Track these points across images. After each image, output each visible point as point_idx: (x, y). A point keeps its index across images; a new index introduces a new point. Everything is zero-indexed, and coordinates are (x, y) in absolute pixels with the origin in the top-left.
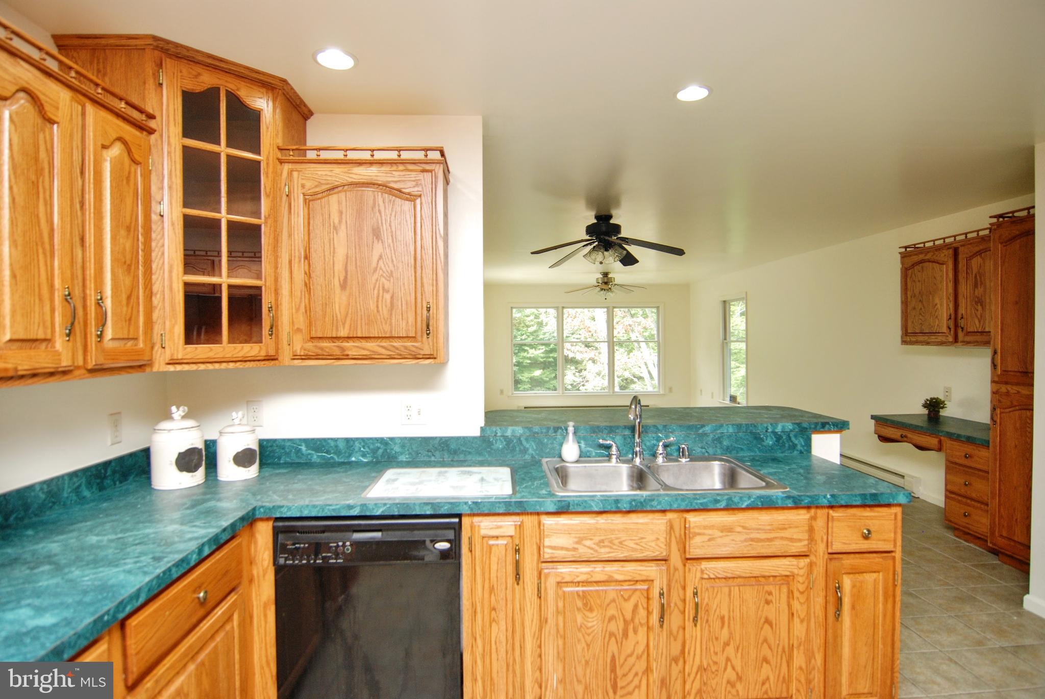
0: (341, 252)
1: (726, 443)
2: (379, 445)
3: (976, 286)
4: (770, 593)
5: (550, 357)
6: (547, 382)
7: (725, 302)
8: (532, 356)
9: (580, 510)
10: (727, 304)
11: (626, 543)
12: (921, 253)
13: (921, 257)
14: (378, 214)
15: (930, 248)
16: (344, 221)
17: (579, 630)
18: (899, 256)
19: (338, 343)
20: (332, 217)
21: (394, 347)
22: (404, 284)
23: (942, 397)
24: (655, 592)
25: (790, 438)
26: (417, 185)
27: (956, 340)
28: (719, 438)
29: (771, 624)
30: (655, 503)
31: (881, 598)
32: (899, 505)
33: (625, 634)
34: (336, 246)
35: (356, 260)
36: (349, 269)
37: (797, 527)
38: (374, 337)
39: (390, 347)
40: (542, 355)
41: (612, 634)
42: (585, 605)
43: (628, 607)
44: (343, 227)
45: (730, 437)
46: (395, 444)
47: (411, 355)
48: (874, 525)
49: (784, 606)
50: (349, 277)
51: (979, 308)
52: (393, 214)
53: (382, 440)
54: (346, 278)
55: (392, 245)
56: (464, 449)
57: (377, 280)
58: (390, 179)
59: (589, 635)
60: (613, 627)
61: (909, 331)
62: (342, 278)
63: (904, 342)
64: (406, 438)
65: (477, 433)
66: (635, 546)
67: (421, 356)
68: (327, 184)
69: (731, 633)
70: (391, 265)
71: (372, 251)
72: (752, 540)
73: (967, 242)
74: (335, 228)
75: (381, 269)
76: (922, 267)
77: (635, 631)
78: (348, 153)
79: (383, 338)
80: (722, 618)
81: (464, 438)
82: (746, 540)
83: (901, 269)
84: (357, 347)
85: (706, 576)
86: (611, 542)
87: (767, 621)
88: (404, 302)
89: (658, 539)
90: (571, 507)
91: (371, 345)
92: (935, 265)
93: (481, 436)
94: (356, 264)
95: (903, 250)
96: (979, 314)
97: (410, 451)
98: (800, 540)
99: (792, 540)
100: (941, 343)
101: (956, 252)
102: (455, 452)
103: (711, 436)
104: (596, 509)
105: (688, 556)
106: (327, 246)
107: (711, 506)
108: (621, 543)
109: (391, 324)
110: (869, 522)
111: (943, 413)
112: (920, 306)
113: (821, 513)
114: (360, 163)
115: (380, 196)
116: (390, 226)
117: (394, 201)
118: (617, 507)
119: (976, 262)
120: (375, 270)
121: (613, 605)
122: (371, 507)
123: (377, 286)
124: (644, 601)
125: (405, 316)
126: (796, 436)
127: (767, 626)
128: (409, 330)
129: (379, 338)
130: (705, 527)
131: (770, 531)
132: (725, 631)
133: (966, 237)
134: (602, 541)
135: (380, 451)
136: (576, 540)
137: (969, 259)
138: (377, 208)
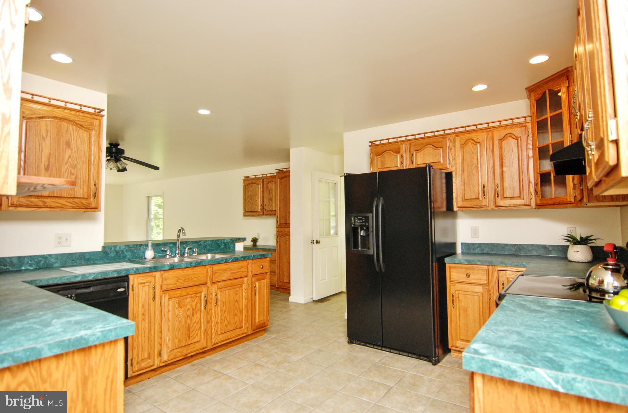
0: (46, 152)
1: (208, 248)
2: (41, 259)
4: (237, 291)
7: (148, 197)
9: (178, 268)
10: (150, 198)
11: (194, 279)
12: (251, 180)
13: (251, 181)
14: (69, 135)
15: (254, 178)
16: (49, 136)
17: (177, 316)
18: (242, 181)
19: (41, 199)
20: (41, 131)
21: (75, 202)
22: (82, 172)
23: (257, 237)
24: (203, 296)
25: (229, 245)
26: (91, 125)
27: (263, 214)
28: (206, 246)
29: (237, 302)
30: (203, 263)
31: (265, 288)
32: (269, 257)
33: (193, 315)
34: (43, 147)
35: (55, 157)
36: (51, 160)
37: (244, 267)
38: (64, 197)
39: (73, 203)
41: (188, 316)
42: (179, 306)
43: (194, 303)
44: (48, 138)
45: (210, 245)
46: (52, 258)
47: (85, 207)
48: (264, 264)
49: (241, 295)
50: (51, 165)
51: (271, 202)
52: (78, 137)
53: (43, 257)
54: (48, 166)
55: (76, 151)
56: (93, 258)
57: (67, 168)
58: (77, 119)
59: (180, 318)
60: (189, 313)
61: (247, 211)
62: (46, 165)
63: (245, 215)
64: (59, 254)
65: (100, 249)
66: (197, 280)
67: (90, 208)
68: (39, 114)
69: (226, 308)
70: (75, 161)
71: (65, 153)
72: (232, 273)
73: (267, 177)
74: (43, 138)
75: (70, 163)
76: (251, 186)
77: (196, 313)
78: (51, 100)
79: (69, 198)
80: (224, 303)
81: (93, 252)
82: (231, 273)
83: (244, 186)
84: (54, 202)
85: (219, 288)
86: (188, 279)
87: (237, 301)
88: (82, 180)
89: (204, 276)
90: (175, 267)
91: (63, 201)
92: (256, 185)
93: (102, 251)
94: (55, 158)
95: (244, 178)
97: (61, 261)
98: (245, 271)
99: (243, 272)
100: (258, 215)
101: (263, 180)
102: (88, 260)
103: (203, 245)
104: (184, 267)
105: (213, 282)
106: (38, 147)
107: (221, 262)
108: (192, 279)
109: (74, 191)
110: (262, 264)
111: (258, 243)
112: (251, 201)
113: (250, 261)
114: (58, 107)
115: (71, 127)
116: (76, 142)
117: (79, 130)
118: (191, 266)
119: (269, 185)
120: (66, 163)
121: (189, 304)
122: (87, 275)
123: (67, 171)
124: (199, 300)
125: (82, 187)
126: (230, 244)
127: (236, 303)
128: (84, 194)
129: (67, 197)
130: (219, 270)
131: (238, 269)
132: (225, 307)
134: (185, 279)
135: (42, 262)
136: (176, 280)
137: (268, 184)
138: (69, 132)
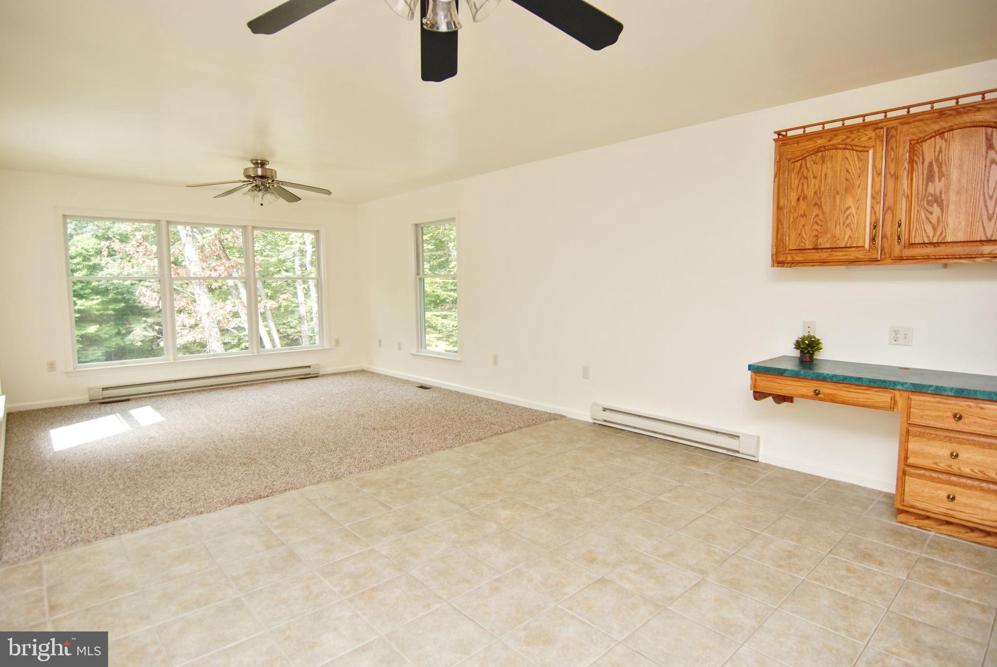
3: (930, 178)
5: (108, 309)
6: (107, 340)
8: (82, 308)
40: (97, 307)
96: (934, 218)
133: (908, 112)
